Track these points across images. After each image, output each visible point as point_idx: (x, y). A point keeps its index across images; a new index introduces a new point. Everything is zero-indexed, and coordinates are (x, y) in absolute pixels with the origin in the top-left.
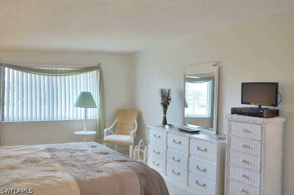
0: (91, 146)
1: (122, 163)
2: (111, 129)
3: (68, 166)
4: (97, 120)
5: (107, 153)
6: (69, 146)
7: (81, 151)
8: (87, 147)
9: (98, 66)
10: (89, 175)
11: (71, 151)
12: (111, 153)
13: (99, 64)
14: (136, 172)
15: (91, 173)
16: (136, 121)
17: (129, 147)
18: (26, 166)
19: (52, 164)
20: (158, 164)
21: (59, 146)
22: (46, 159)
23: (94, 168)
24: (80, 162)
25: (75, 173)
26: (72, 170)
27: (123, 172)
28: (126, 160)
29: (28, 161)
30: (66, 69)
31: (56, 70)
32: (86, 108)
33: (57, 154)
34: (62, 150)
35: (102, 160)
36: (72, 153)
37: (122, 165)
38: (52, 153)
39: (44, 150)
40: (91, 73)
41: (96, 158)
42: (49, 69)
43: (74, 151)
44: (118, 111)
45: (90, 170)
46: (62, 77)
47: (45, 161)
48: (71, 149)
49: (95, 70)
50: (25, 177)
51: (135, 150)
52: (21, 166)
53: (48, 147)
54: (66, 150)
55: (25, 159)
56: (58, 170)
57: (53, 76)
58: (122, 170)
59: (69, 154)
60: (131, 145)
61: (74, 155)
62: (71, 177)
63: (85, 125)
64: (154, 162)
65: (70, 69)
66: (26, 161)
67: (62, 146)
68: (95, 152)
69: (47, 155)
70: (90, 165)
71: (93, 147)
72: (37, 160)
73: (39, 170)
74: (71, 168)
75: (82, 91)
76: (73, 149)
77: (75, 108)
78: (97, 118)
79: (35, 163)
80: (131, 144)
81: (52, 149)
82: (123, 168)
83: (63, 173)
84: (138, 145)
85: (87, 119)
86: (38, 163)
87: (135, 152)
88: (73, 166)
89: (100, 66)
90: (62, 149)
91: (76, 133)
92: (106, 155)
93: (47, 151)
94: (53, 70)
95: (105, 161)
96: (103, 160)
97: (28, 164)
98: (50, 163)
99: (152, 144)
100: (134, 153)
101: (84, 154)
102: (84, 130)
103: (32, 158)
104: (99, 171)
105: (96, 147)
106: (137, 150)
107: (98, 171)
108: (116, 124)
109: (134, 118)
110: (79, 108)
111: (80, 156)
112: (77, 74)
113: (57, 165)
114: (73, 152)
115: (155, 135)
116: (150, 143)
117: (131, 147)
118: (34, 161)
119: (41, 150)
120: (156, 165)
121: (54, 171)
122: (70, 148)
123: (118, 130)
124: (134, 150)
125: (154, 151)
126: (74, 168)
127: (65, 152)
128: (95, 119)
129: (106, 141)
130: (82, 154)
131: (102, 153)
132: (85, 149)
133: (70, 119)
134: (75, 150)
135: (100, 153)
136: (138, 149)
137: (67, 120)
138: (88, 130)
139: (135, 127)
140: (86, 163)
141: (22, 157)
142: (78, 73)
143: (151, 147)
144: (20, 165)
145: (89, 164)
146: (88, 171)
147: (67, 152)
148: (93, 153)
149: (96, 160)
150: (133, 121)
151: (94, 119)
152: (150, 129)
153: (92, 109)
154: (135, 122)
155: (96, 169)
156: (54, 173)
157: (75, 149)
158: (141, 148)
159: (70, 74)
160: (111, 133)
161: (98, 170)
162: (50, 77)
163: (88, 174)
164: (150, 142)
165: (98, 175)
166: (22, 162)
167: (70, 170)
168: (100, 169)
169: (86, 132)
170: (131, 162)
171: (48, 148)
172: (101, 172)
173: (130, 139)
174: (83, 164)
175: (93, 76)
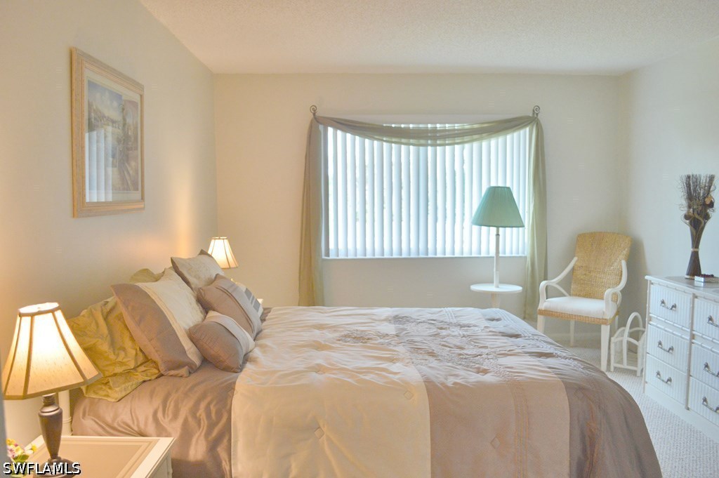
0: (487, 317)
1: (539, 359)
2: (559, 283)
3: (421, 353)
4: (526, 257)
5: (517, 336)
6: (442, 313)
7: (461, 326)
8: (480, 318)
9: (534, 114)
10: (456, 376)
11: (440, 325)
12: (526, 335)
13: (536, 111)
14: (563, 382)
15: (462, 373)
16: (624, 263)
17: (599, 331)
18: (344, 345)
19: (391, 347)
20: (670, 380)
21: (420, 314)
22: (384, 336)
23: (474, 363)
24: (449, 349)
25: (430, 367)
26: (427, 361)
27: (533, 379)
28: (552, 353)
29: (349, 336)
30: (457, 126)
31: (435, 130)
32: (498, 227)
33: (410, 327)
34: (424, 322)
35: (498, 349)
36: (441, 328)
37: (537, 363)
38: (401, 326)
39: (387, 320)
40: (516, 134)
41: (487, 344)
42: (421, 126)
43: (448, 326)
44: (580, 236)
45: (463, 365)
46: (448, 148)
47: (382, 341)
48: (442, 322)
49: (526, 126)
50: (333, 365)
51: (617, 337)
52: (333, 345)
53: (396, 314)
54: (431, 322)
55: (346, 333)
56: (398, 360)
57: (426, 145)
58: (532, 374)
59: (435, 330)
60: (606, 324)
61: (444, 333)
62: (419, 374)
63: (496, 270)
64: (658, 374)
65: (467, 126)
66: (345, 336)
67: (427, 313)
68: (490, 331)
69: (390, 329)
70: (468, 356)
71: (493, 320)
72: (368, 337)
73: (364, 356)
74: (427, 357)
75: (493, 184)
76: (448, 320)
77: (476, 228)
78: (527, 253)
79: (362, 342)
80: (605, 322)
81: (403, 317)
82: (535, 370)
83: (406, 366)
84: (625, 326)
85: (500, 255)
86: (366, 342)
87: (616, 343)
88: (432, 354)
89: (537, 114)
90: (424, 319)
91: (475, 288)
92: (513, 339)
93: (392, 322)
94: (426, 131)
95: (503, 352)
96: (500, 349)
97: (349, 342)
98: (389, 344)
99: (655, 324)
100: (612, 346)
101: (465, 333)
102: (493, 282)
103: (359, 332)
104: (481, 370)
105: (498, 320)
106: (620, 339)
107: (479, 371)
108: (573, 269)
109: (621, 256)
110: (484, 229)
111: (453, 336)
112: (480, 139)
113: (401, 350)
114: (445, 327)
115: (663, 302)
116: (651, 322)
117: (605, 331)
118: (360, 339)
119: (383, 318)
120: (663, 381)
121: (392, 360)
122: (441, 319)
123: (579, 285)
124: (612, 338)
125: (660, 343)
126: (431, 359)
127: (427, 326)
128: (523, 255)
129: (545, 310)
130: (461, 333)
131: (504, 335)
132: (473, 322)
133: (465, 255)
134: (450, 324)
135: (500, 333)
136: (622, 336)
137: (456, 258)
138: (502, 282)
139: (621, 279)
140: (462, 352)
141: (342, 329)
142: (484, 135)
143: (653, 334)
144: (334, 343)
145: (467, 354)
146: (458, 367)
147: (432, 326)
148: (487, 332)
149: (486, 347)
150: (616, 264)
151: (520, 255)
152: (652, 286)
153: (515, 229)
154: (621, 266)
155: (477, 366)
156: (389, 364)
157: (451, 321)
158: (631, 335)
159: (466, 139)
160: (560, 291)
161: (478, 368)
162: (422, 148)
163: (454, 373)
164: (650, 320)
165: (474, 377)
166: (338, 338)
167: (423, 361)
168: (486, 368)
169: (498, 287)
170: (563, 360)
171: (397, 316)
172: (485, 372)
173: (604, 310)
174: (454, 353)
175: (519, 143)
